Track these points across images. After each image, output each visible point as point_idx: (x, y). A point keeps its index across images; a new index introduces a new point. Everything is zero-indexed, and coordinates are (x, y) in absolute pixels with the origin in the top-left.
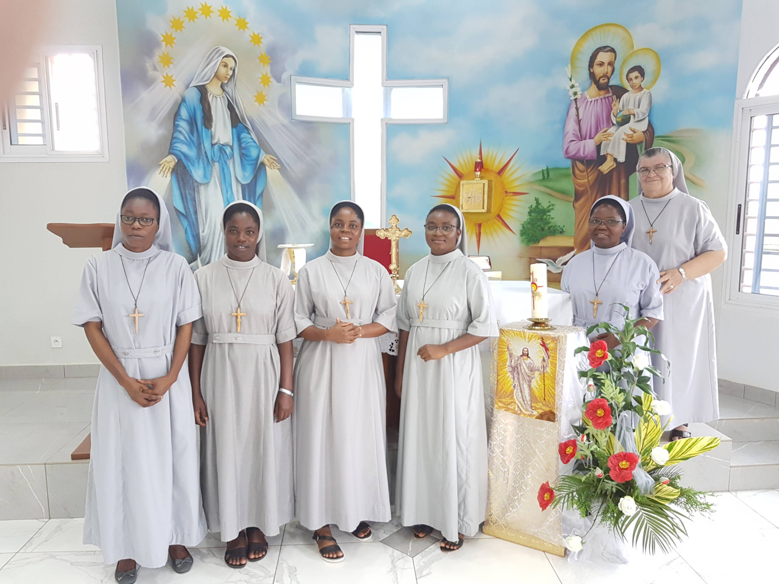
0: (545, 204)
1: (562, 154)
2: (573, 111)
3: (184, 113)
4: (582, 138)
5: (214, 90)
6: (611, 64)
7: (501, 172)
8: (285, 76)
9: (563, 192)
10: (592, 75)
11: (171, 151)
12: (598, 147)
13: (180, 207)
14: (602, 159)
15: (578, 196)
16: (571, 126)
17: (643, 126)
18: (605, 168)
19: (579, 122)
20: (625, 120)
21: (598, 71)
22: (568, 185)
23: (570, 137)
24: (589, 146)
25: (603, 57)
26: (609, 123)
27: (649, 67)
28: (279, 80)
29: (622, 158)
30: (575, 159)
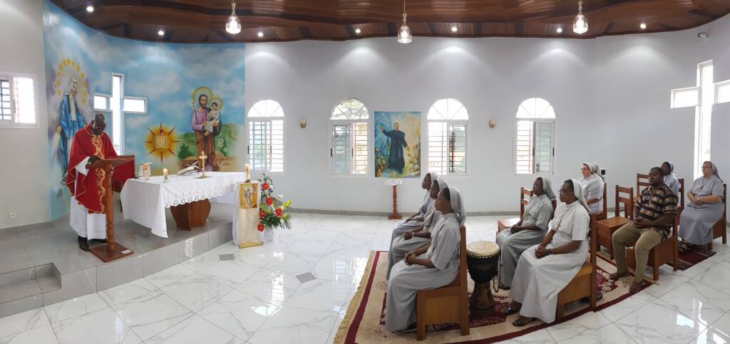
0: (186, 145)
1: (191, 128)
2: (194, 114)
3: (63, 108)
4: (198, 124)
5: (71, 97)
6: (206, 100)
7: (170, 134)
8: (91, 92)
9: (192, 141)
10: (200, 103)
11: (60, 125)
12: (204, 127)
13: (63, 149)
14: (205, 131)
15: (198, 143)
16: (194, 119)
17: (218, 122)
18: (206, 134)
19: (196, 118)
20: (212, 119)
21: (202, 102)
22: (194, 139)
23: (194, 123)
24: (200, 127)
25: (203, 98)
26: (207, 120)
27: (218, 103)
28: (89, 94)
29: (211, 131)
30: (196, 130)
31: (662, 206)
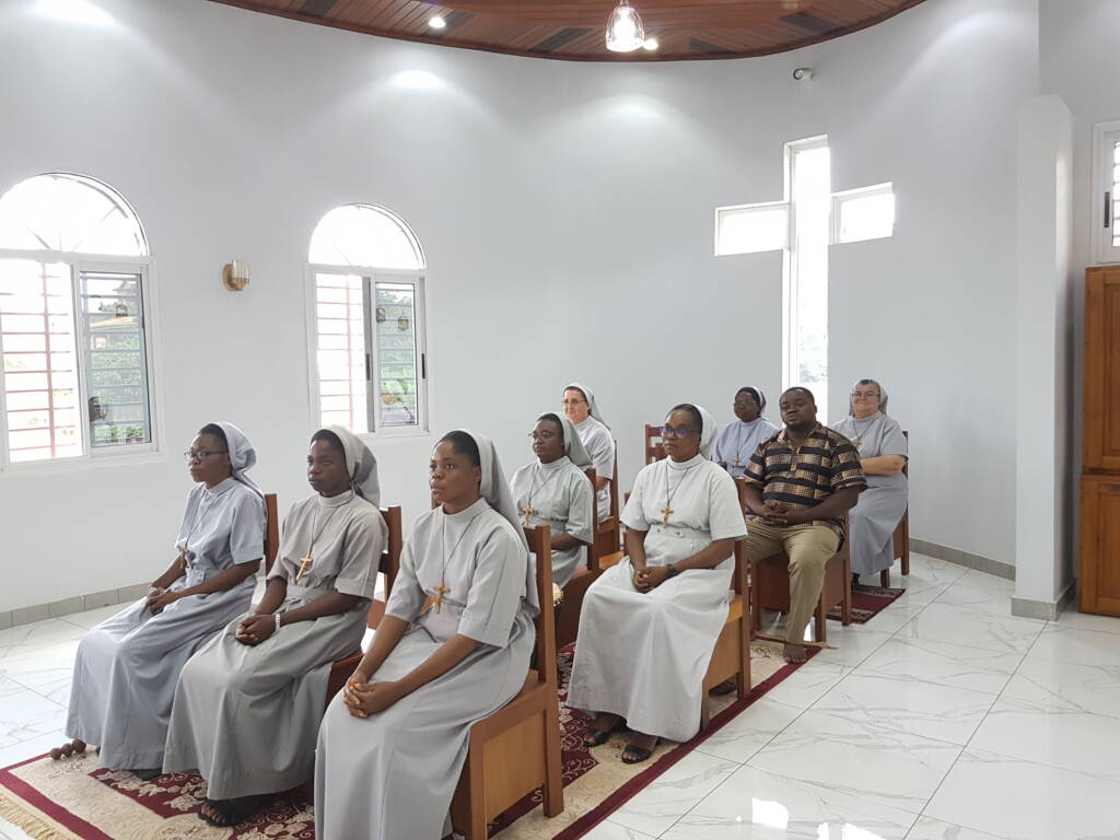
31: (828, 473)
